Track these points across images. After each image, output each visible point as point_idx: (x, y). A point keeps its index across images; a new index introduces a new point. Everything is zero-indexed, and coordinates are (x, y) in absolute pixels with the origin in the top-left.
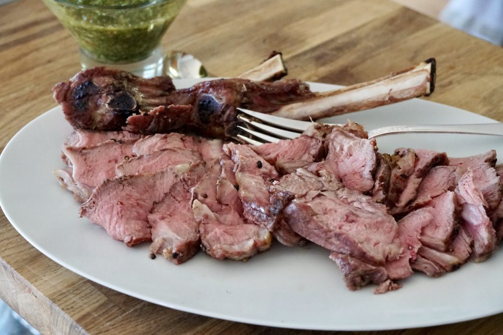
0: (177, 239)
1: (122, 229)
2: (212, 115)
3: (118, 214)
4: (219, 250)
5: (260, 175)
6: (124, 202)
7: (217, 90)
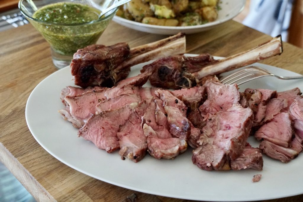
0: (135, 147)
1: (104, 142)
2: (167, 76)
3: (101, 134)
4: (159, 153)
5: (177, 107)
6: (104, 127)
7: (168, 62)
